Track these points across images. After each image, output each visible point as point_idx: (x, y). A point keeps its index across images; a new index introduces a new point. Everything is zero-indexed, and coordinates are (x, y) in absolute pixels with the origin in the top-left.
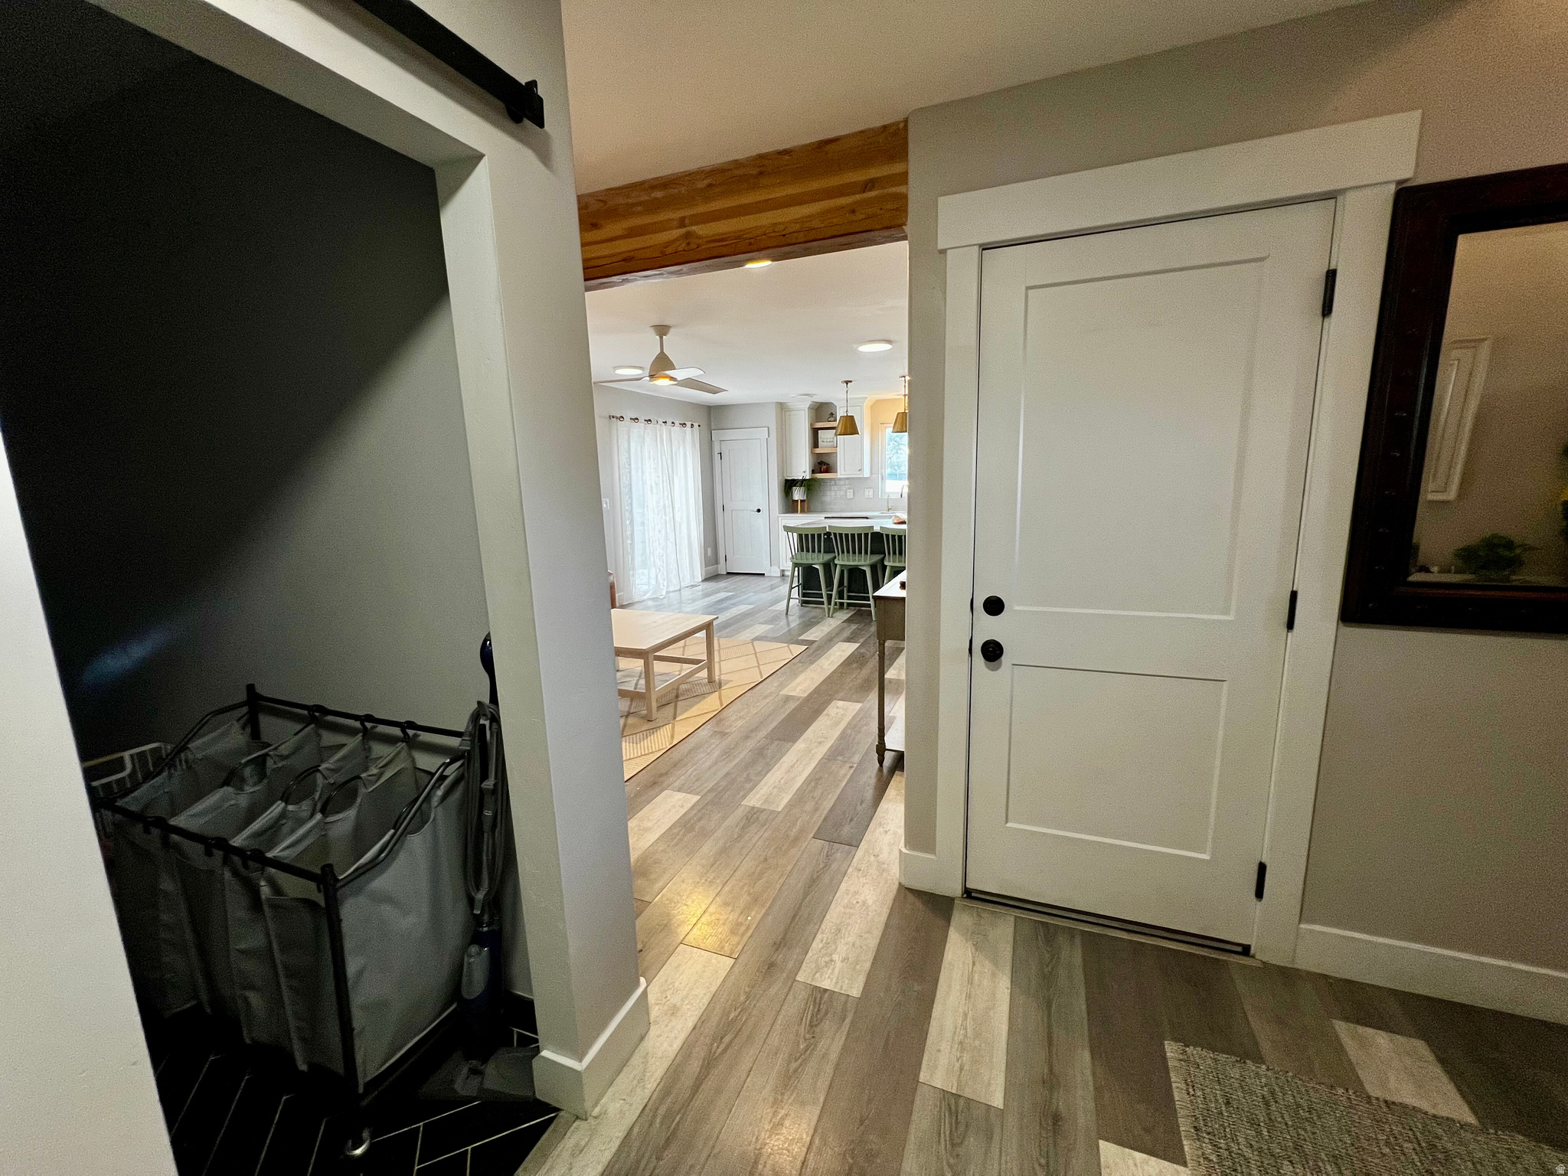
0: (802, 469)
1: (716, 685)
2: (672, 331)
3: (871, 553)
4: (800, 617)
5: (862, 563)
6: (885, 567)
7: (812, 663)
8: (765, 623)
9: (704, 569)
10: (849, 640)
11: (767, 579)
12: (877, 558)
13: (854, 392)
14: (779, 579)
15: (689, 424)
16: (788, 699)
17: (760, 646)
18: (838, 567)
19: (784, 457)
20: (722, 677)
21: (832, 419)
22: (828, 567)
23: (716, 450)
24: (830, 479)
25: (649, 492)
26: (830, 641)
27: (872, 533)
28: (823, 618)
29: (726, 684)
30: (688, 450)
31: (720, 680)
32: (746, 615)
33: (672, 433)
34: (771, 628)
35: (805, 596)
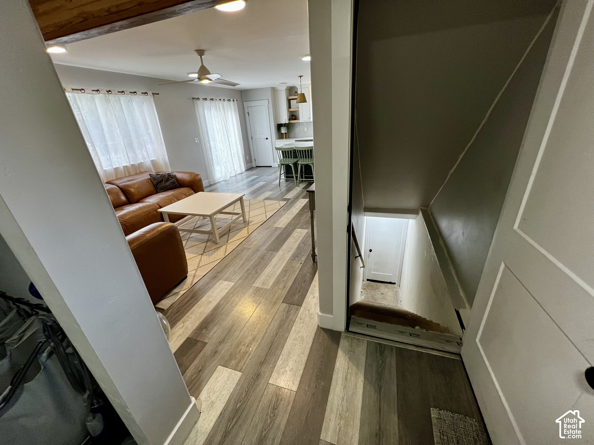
0: (284, 119)
1: (246, 223)
4: (286, 187)
5: (310, 163)
7: (288, 210)
8: (270, 191)
9: (246, 166)
10: (304, 197)
15: (232, 100)
17: (267, 202)
18: (300, 165)
19: (276, 114)
20: (250, 219)
21: (296, 94)
22: (296, 164)
23: (246, 112)
24: (297, 123)
25: (216, 133)
26: (297, 198)
28: (294, 187)
29: (251, 223)
30: (233, 112)
31: (249, 221)
32: (262, 187)
33: (224, 105)
34: (272, 193)
35: (287, 177)
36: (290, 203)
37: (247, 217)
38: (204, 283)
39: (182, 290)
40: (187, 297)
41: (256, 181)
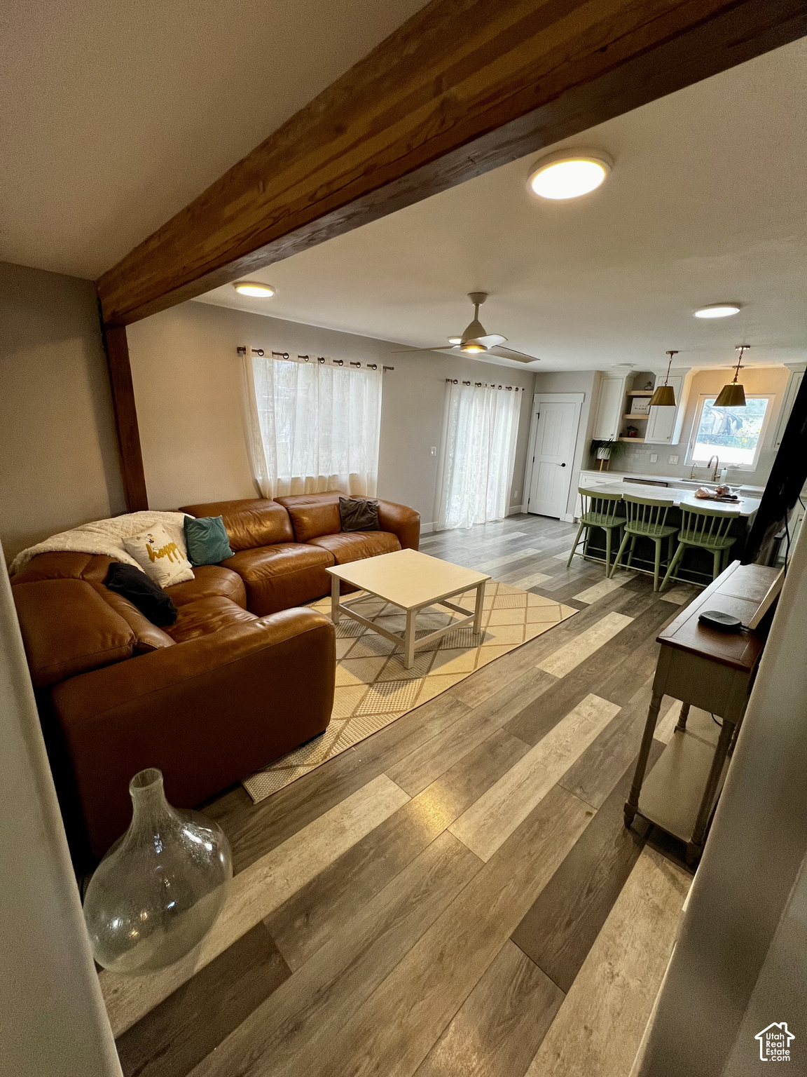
0: (610, 432)
1: (478, 637)
2: (489, 299)
3: (666, 525)
4: (581, 572)
5: (653, 534)
6: (677, 543)
7: (580, 632)
8: (546, 572)
9: (508, 508)
10: (623, 611)
11: (561, 524)
12: (670, 531)
13: (678, 362)
14: (571, 526)
15: (514, 388)
16: (543, 675)
17: (535, 599)
18: (626, 535)
19: (595, 419)
20: (488, 631)
21: (649, 388)
22: (617, 531)
23: (535, 411)
24: (637, 443)
25: (471, 443)
26: (603, 608)
27: (669, 508)
28: (601, 579)
29: (488, 639)
30: (510, 408)
31: (484, 633)
32: (531, 560)
33: (498, 395)
34: (549, 580)
35: (589, 552)
36: (587, 616)
37: (483, 624)
38: (349, 767)
39: (305, 764)
40: (305, 788)
41: (520, 543)
